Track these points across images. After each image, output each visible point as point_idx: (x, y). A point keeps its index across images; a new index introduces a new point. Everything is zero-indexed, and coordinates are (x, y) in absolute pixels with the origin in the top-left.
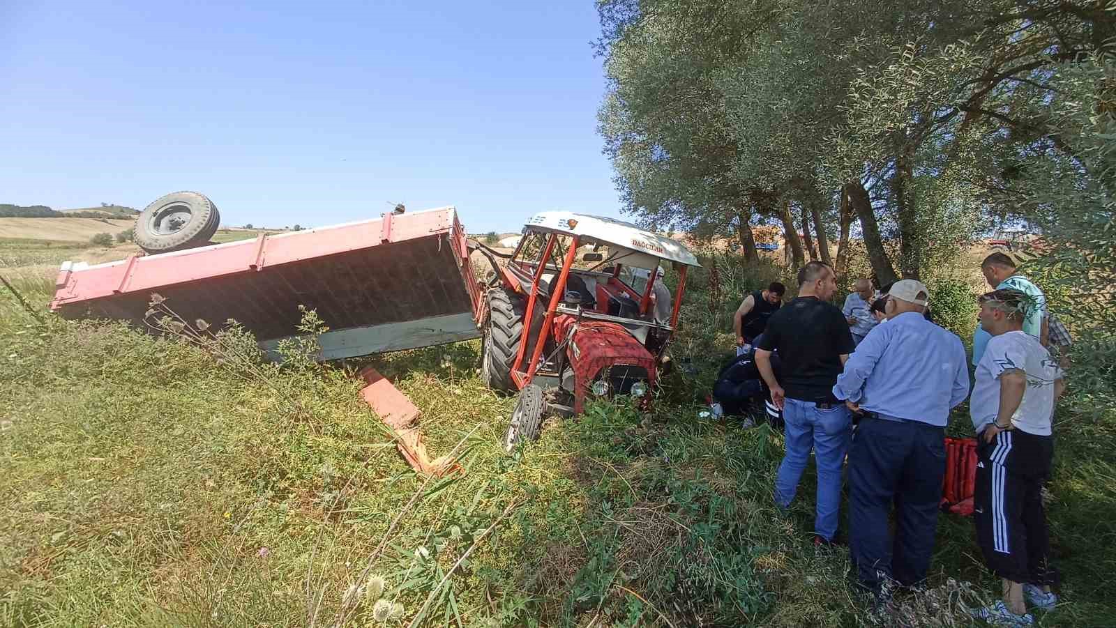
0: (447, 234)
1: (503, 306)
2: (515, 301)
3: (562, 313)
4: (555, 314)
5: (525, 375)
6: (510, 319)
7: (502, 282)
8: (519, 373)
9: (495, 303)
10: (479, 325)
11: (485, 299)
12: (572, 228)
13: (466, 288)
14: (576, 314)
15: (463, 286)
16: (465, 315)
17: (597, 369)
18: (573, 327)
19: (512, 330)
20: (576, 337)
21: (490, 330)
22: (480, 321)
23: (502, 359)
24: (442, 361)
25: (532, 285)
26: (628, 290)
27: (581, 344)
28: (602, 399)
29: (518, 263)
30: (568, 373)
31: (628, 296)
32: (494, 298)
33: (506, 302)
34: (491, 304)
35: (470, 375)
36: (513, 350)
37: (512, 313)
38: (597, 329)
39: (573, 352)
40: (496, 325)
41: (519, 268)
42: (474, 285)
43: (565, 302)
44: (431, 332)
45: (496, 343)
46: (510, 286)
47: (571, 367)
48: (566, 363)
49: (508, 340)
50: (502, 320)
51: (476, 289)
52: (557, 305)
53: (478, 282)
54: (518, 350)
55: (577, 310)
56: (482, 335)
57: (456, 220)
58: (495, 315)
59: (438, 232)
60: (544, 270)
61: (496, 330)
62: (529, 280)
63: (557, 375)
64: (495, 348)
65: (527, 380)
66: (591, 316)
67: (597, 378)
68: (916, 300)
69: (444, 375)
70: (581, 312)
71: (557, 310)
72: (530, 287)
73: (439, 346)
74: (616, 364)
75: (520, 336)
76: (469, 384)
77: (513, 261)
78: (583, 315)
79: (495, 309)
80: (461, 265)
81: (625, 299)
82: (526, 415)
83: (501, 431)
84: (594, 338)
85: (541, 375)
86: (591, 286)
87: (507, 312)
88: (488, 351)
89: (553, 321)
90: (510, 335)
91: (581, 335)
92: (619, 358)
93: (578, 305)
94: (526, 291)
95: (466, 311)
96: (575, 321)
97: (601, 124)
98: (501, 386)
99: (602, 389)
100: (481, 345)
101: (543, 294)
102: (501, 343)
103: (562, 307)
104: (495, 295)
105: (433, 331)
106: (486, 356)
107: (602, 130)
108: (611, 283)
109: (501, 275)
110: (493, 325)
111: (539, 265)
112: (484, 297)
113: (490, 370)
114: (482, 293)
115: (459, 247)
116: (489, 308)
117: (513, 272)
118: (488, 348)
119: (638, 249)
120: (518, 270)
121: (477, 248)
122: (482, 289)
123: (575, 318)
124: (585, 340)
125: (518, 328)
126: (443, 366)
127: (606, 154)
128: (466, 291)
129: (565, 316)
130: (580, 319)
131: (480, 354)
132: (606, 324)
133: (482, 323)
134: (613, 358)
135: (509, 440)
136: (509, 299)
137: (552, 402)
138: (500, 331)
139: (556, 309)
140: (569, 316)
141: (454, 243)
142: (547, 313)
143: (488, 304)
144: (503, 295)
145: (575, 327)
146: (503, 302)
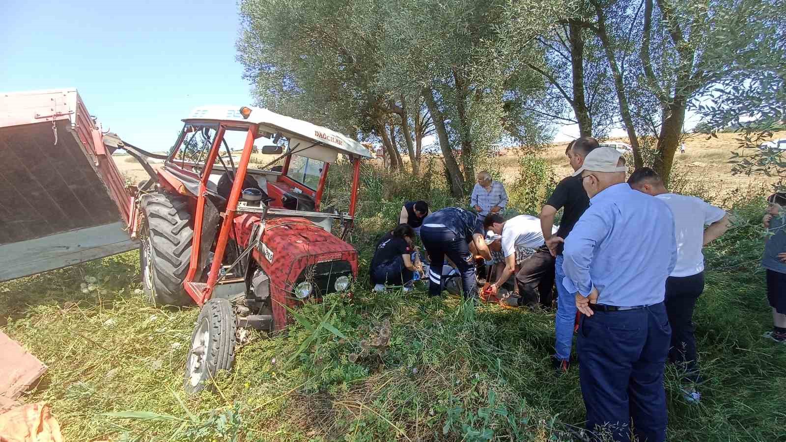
0: (68, 122)
1: (164, 211)
2: (179, 205)
3: (243, 213)
4: (235, 214)
5: (203, 285)
6: (174, 225)
7: (159, 185)
8: (194, 284)
9: (153, 209)
10: (134, 235)
11: (138, 206)
12: (246, 117)
13: (109, 193)
14: (259, 211)
15: (104, 191)
16: (112, 225)
17: (300, 271)
18: (259, 226)
19: (178, 237)
20: (265, 236)
21: (149, 239)
22: (135, 230)
23: (170, 270)
24: (83, 285)
25: (200, 185)
26: (300, 185)
27: (274, 245)
28: (308, 302)
29: (178, 164)
30: (259, 278)
31: (300, 192)
32: (150, 203)
33: (167, 207)
34: (147, 210)
35: (127, 295)
36: (184, 259)
37: (177, 218)
38: (287, 225)
39: (262, 254)
40: (157, 233)
41: (180, 168)
42: (121, 190)
43: (245, 200)
44: (65, 250)
45: (159, 254)
46: (169, 188)
47: (261, 269)
48: (252, 266)
49: (175, 248)
50: (165, 227)
51: (124, 195)
52: (237, 204)
53: (126, 186)
54: (190, 255)
55: (261, 207)
56: (138, 245)
57: (81, 106)
58: (153, 222)
59: (51, 119)
60: (211, 170)
61: (157, 239)
62: (195, 180)
63: (242, 279)
64: (158, 259)
65: (207, 292)
66: (277, 213)
67: (300, 280)
68: (618, 168)
69: (87, 301)
70: (266, 209)
71: (238, 210)
72: (196, 188)
73: (79, 265)
74: (319, 262)
75: (192, 240)
76: (126, 306)
77: (172, 162)
78: (268, 212)
79: (153, 215)
80: (97, 164)
81: (298, 195)
82: (216, 341)
83: (180, 360)
84: (287, 235)
85: (224, 284)
86: (262, 183)
87: (169, 217)
88: (149, 263)
89: (233, 221)
90: (176, 243)
91: (270, 233)
92: (323, 254)
93: (261, 202)
94: (192, 191)
95: (114, 221)
96: (259, 219)
97: (239, 53)
98: (171, 300)
99: (305, 290)
100: (138, 256)
101: (213, 194)
102: (167, 253)
103: (242, 205)
104: (150, 200)
105: (68, 248)
106: (147, 268)
107: (241, 59)
108: (280, 180)
109: (158, 178)
110: (152, 234)
111: (205, 166)
112: (137, 203)
113: (154, 284)
114: (133, 198)
115: (89, 140)
116: (145, 214)
117: (172, 173)
118: (149, 259)
119: (321, 141)
120: (178, 170)
121: (120, 147)
122: (133, 195)
123: (258, 217)
124: (278, 239)
125: (187, 233)
126: (85, 291)
127: (245, 80)
128: (109, 198)
129: (245, 216)
130: (267, 217)
131: (138, 265)
132: (292, 219)
133: (137, 232)
134: (316, 256)
135: (193, 369)
136: (170, 202)
137: (245, 315)
138: (163, 239)
139: (236, 208)
140: (251, 214)
141: (81, 136)
142: (225, 214)
143: (142, 211)
144: (162, 199)
145: (263, 226)
146: (163, 206)
